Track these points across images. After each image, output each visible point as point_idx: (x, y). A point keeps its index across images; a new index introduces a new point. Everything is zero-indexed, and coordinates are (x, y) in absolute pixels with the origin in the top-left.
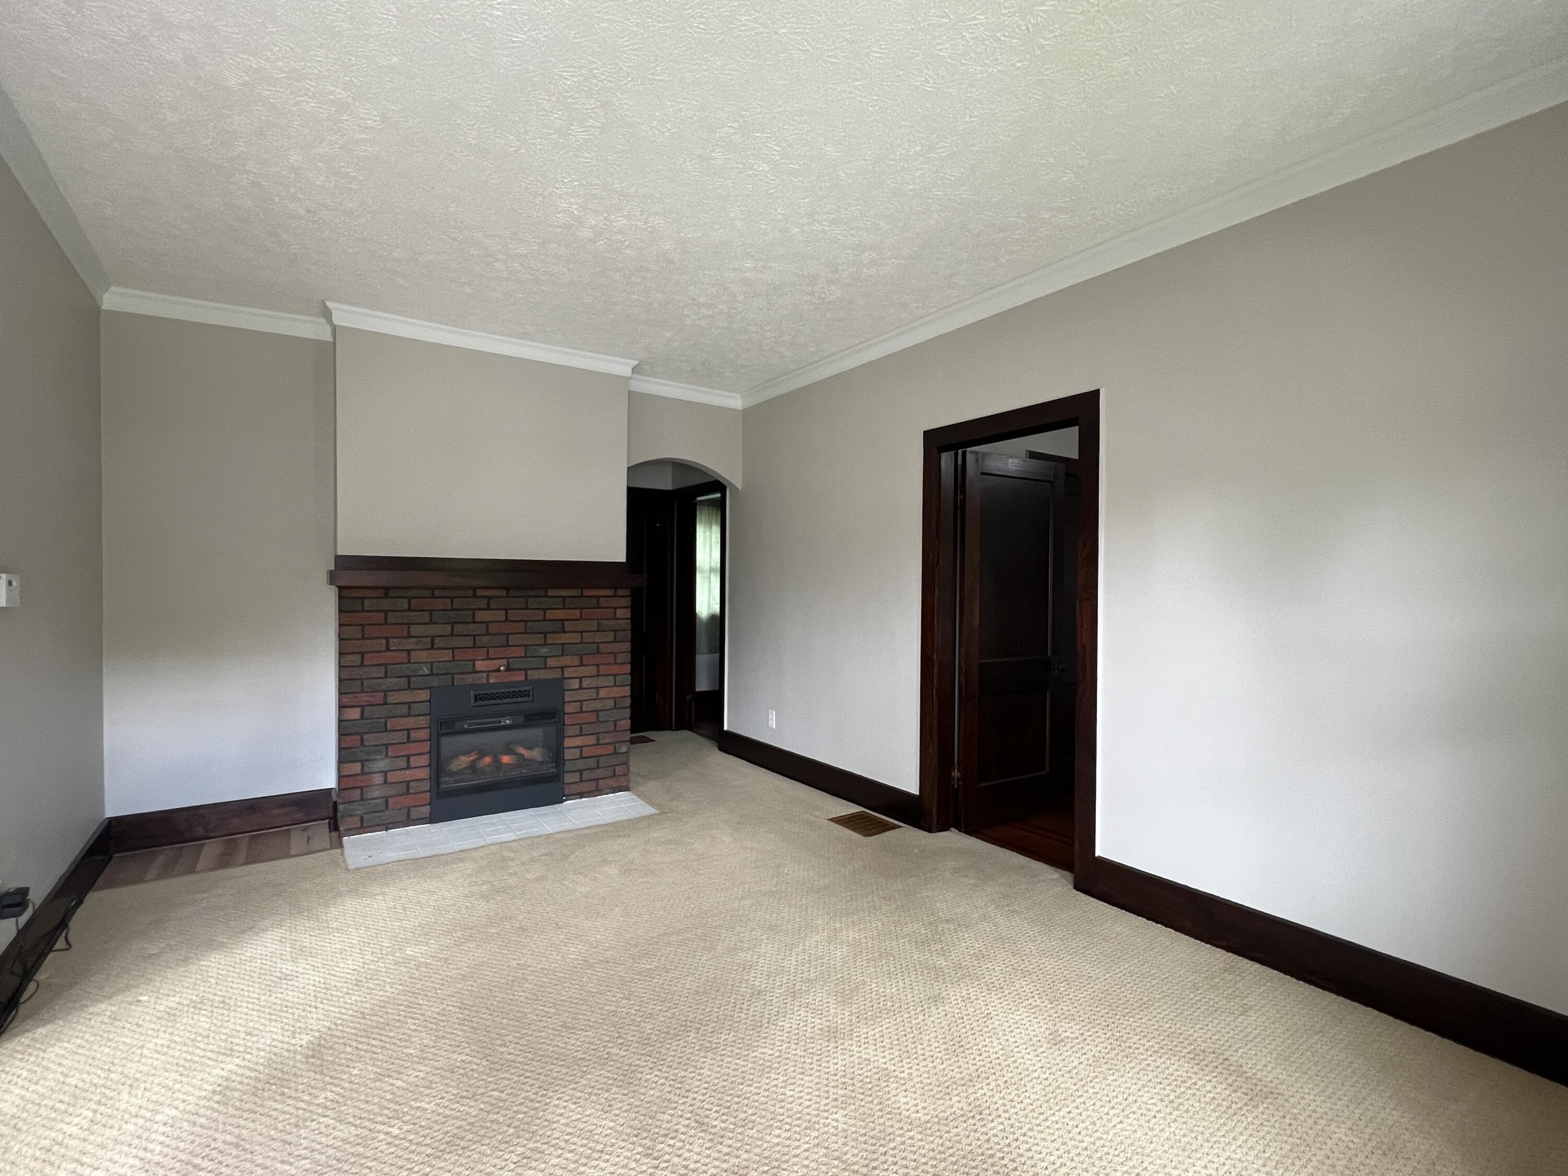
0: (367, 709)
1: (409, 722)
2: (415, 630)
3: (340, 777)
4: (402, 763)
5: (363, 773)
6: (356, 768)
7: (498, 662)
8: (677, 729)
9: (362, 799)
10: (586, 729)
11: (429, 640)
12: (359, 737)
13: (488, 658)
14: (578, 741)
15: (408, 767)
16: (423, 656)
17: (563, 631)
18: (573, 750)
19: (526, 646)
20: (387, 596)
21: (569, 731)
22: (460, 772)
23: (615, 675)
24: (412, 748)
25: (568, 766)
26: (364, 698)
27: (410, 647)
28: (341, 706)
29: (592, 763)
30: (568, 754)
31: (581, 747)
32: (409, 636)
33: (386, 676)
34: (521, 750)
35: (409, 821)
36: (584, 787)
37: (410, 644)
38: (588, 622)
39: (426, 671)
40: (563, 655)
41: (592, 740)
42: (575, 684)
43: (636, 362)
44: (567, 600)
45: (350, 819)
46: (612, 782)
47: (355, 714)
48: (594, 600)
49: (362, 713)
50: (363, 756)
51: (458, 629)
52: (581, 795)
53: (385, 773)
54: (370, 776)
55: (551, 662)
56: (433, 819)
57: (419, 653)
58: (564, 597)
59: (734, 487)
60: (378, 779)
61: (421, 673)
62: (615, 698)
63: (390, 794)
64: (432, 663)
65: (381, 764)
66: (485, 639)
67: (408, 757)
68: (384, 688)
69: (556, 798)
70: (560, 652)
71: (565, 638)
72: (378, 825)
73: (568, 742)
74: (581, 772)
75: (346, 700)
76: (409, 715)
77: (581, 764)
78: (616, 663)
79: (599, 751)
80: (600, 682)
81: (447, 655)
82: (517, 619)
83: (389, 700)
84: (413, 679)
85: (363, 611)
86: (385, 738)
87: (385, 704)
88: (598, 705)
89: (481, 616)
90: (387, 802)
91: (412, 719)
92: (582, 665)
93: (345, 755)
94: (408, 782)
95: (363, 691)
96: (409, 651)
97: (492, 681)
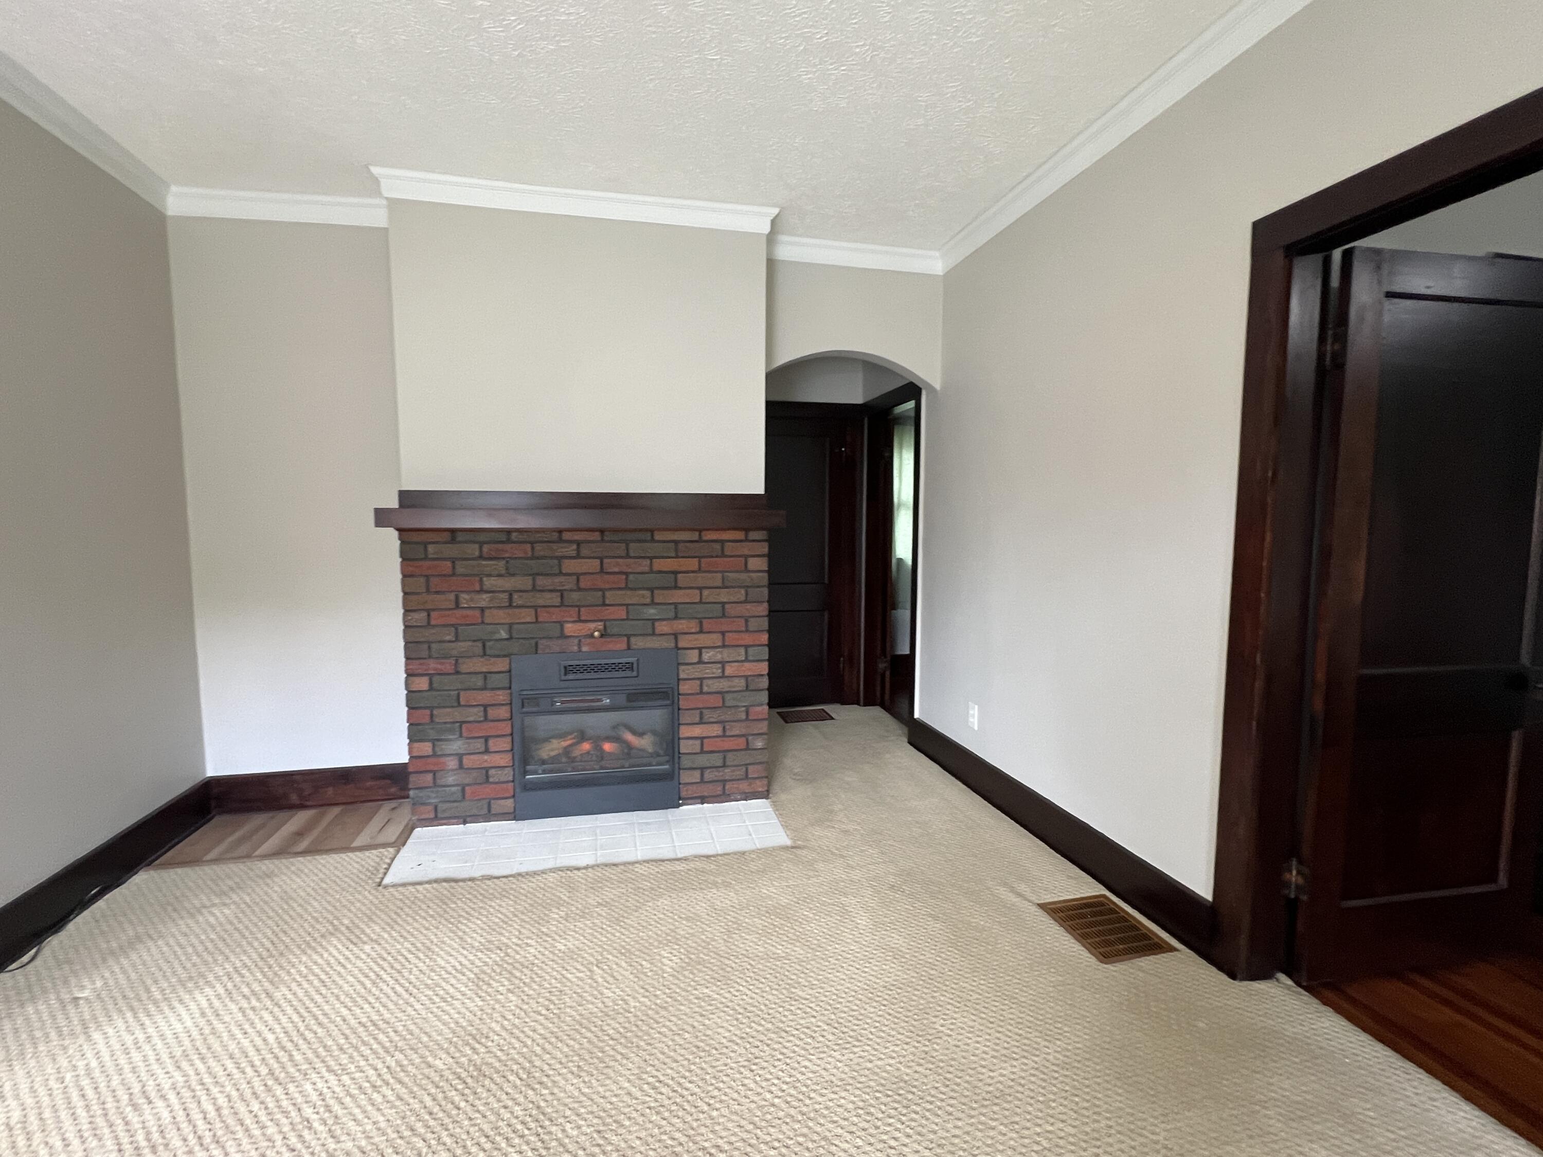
0: (436, 679)
1: (485, 697)
2: (488, 583)
3: (411, 758)
4: (479, 745)
5: (435, 755)
6: (426, 748)
7: (592, 626)
8: (865, 705)
9: (435, 785)
10: (707, 715)
11: (505, 596)
12: (428, 712)
13: (580, 621)
14: (697, 731)
15: (487, 751)
16: (501, 616)
17: (676, 587)
18: (691, 742)
19: (627, 605)
20: (453, 540)
21: (685, 717)
22: (554, 760)
23: (746, 647)
24: (488, 729)
25: (686, 762)
26: (433, 665)
27: (483, 604)
28: (410, 674)
29: (717, 760)
30: (685, 747)
31: (702, 739)
32: (482, 591)
33: (457, 640)
34: (629, 737)
35: (489, 816)
36: (706, 790)
37: (483, 600)
38: (710, 575)
39: (504, 635)
40: (676, 617)
41: (716, 730)
42: (693, 656)
43: (776, 211)
44: (681, 546)
45: (422, 808)
46: (744, 786)
47: (422, 684)
48: (718, 546)
49: (431, 683)
50: (433, 734)
51: (541, 581)
52: (703, 800)
53: (460, 757)
54: (442, 760)
55: (662, 627)
56: (516, 815)
57: (495, 612)
58: (676, 542)
59: (931, 389)
60: (452, 763)
61: (497, 636)
62: (746, 677)
63: (467, 781)
64: (511, 625)
65: (456, 746)
66: (575, 596)
67: (486, 739)
68: (455, 653)
69: (673, 801)
70: (672, 615)
71: (678, 596)
72: (455, 817)
73: (685, 732)
74: (702, 769)
75: (415, 666)
76: (484, 688)
77: (702, 760)
78: (747, 631)
79: (728, 744)
80: (726, 654)
81: (527, 616)
82: (616, 570)
83: (464, 668)
84: (488, 644)
85: (426, 558)
86: (457, 714)
87: (457, 672)
88: (723, 685)
89: (570, 566)
90: (463, 791)
91: (488, 694)
92: (701, 631)
93: (415, 735)
94: (487, 770)
95: (430, 657)
96: (482, 610)
97: (585, 649)
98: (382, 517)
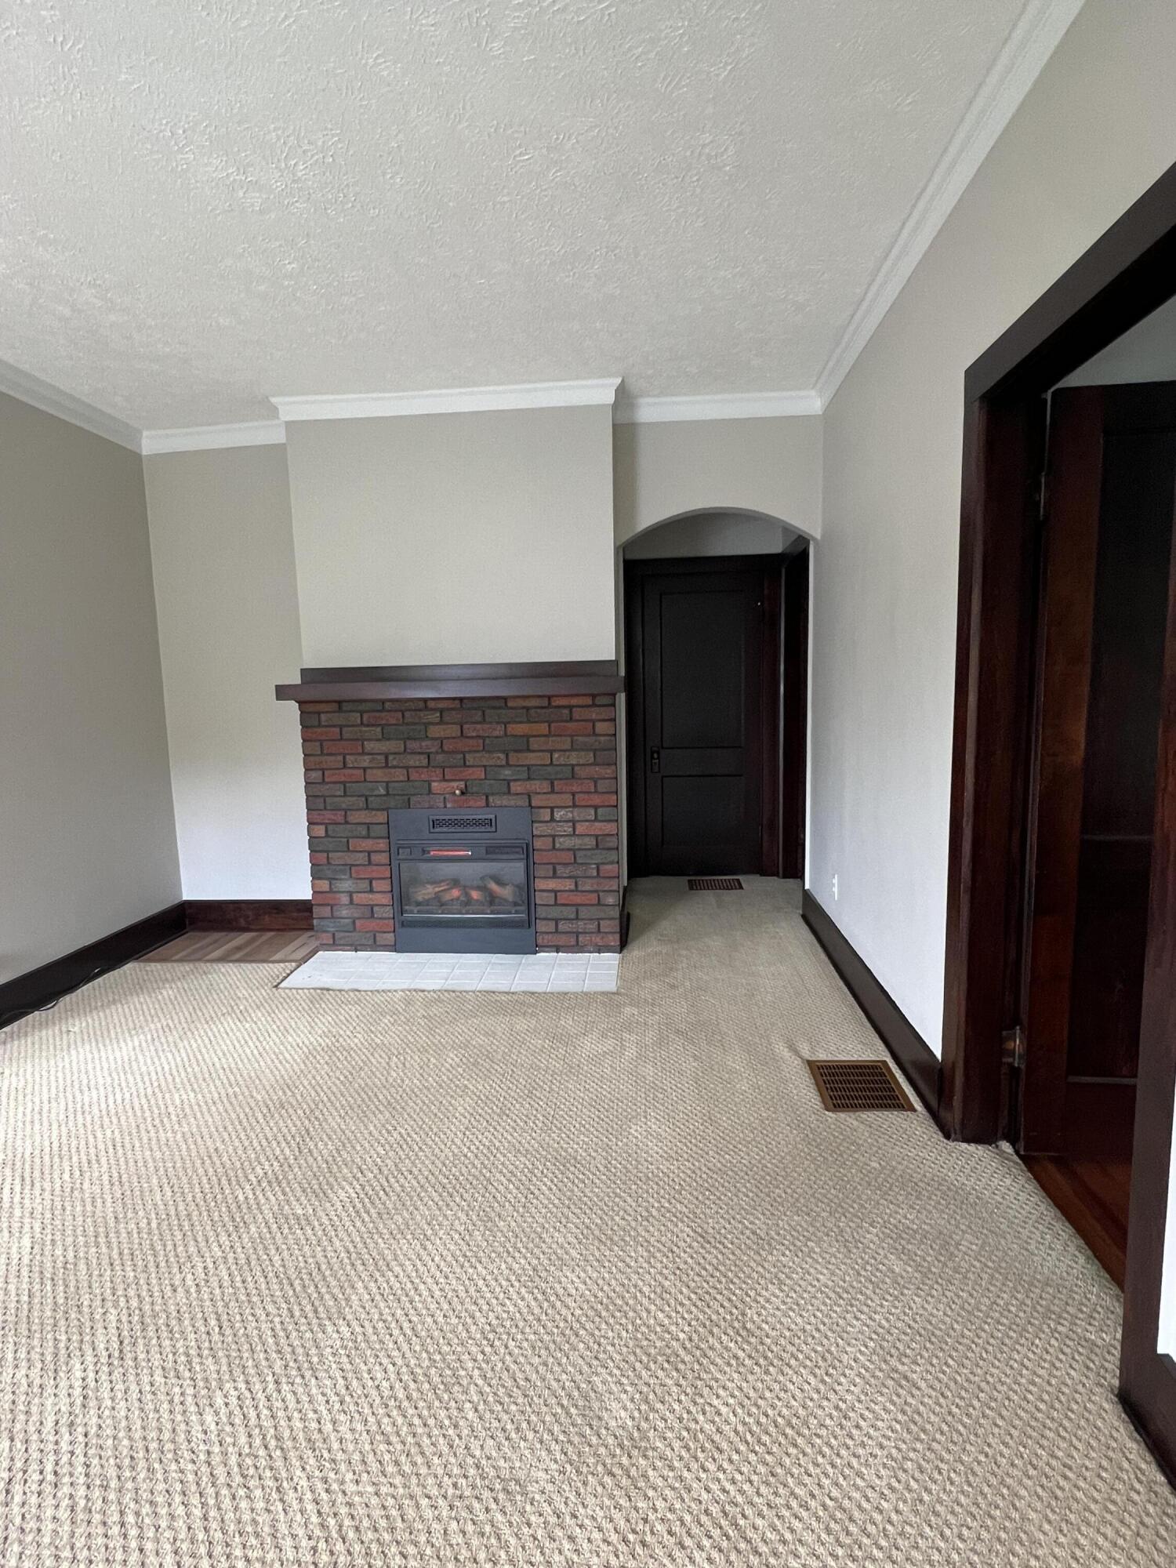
0: (330, 827)
1: (367, 844)
2: (369, 746)
3: (315, 893)
4: (365, 885)
5: (331, 891)
6: (324, 885)
7: (455, 784)
9: (333, 917)
10: (560, 870)
11: (381, 758)
12: (325, 855)
13: (444, 780)
14: (552, 884)
15: (371, 891)
16: (378, 775)
17: (529, 750)
18: (545, 894)
19: (485, 766)
20: (340, 710)
21: (540, 871)
22: (427, 902)
23: (596, 808)
24: (375, 871)
25: (541, 912)
26: (328, 816)
27: (365, 764)
28: (311, 823)
29: (569, 912)
30: (540, 898)
31: (556, 892)
32: (363, 753)
33: (345, 795)
34: (493, 886)
35: (375, 946)
36: (562, 940)
37: (365, 761)
38: (559, 739)
39: (382, 791)
40: (529, 779)
41: (569, 885)
42: (546, 815)
43: (619, 380)
44: (532, 712)
45: (324, 935)
46: (597, 939)
47: (320, 831)
48: (566, 711)
49: (326, 831)
50: (330, 874)
51: (412, 745)
52: (558, 949)
53: (351, 894)
54: (338, 896)
55: (516, 787)
56: (395, 948)
57: (375, 771)
58: (528, 709)
59: (815, 539)
60: (345, 899)
61: (376, 793)
62: (597, 836)
63: (356, 915)
64: (387, 783)
65: (346, 885)
66: (440, 757)
67: (371, 880)
68: (344, 806)
69: (534, 948)
70: (525, 775)
71: (532, 759)
72: (351, 945)
73: (540, 884)
74: (557, 921)
75: (317, 818)
76: (368, 837)
77: (555, 912)
78: (596, 792)
79: (578, 899)
80: (576, 814)
81: (400, 775)
82: (474, 734)
83: (351, 819)
84: (370, 799)
85: (320, 725)
86: (349, 858)
87: (347, 823)
88: (575, 842)
89: (436, 731)
90: (354, 923)
91: (370, 842)
92: (553, 792)
93: (316, 875)
94: (372, 907)
95: (325, 809)
96: (365, 769)
97: (449, 805)
98: (282, 692)
